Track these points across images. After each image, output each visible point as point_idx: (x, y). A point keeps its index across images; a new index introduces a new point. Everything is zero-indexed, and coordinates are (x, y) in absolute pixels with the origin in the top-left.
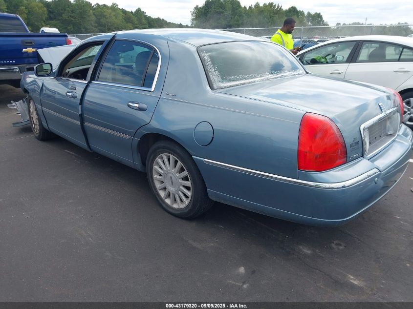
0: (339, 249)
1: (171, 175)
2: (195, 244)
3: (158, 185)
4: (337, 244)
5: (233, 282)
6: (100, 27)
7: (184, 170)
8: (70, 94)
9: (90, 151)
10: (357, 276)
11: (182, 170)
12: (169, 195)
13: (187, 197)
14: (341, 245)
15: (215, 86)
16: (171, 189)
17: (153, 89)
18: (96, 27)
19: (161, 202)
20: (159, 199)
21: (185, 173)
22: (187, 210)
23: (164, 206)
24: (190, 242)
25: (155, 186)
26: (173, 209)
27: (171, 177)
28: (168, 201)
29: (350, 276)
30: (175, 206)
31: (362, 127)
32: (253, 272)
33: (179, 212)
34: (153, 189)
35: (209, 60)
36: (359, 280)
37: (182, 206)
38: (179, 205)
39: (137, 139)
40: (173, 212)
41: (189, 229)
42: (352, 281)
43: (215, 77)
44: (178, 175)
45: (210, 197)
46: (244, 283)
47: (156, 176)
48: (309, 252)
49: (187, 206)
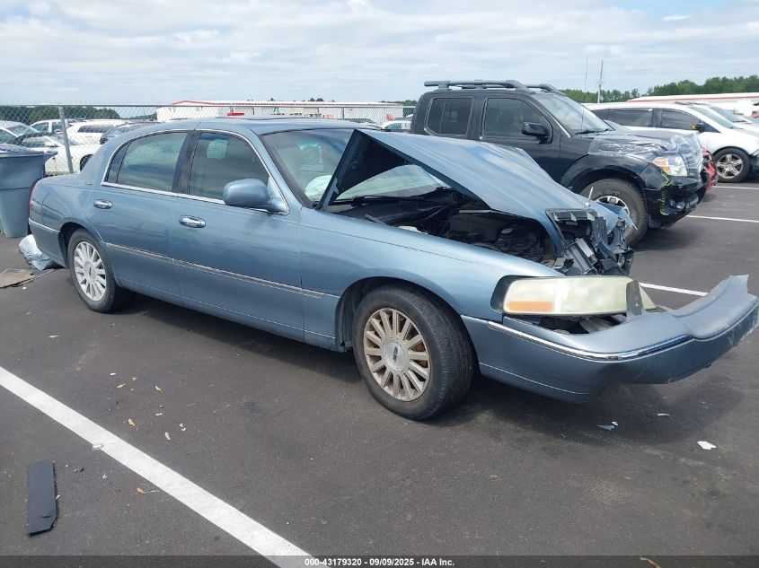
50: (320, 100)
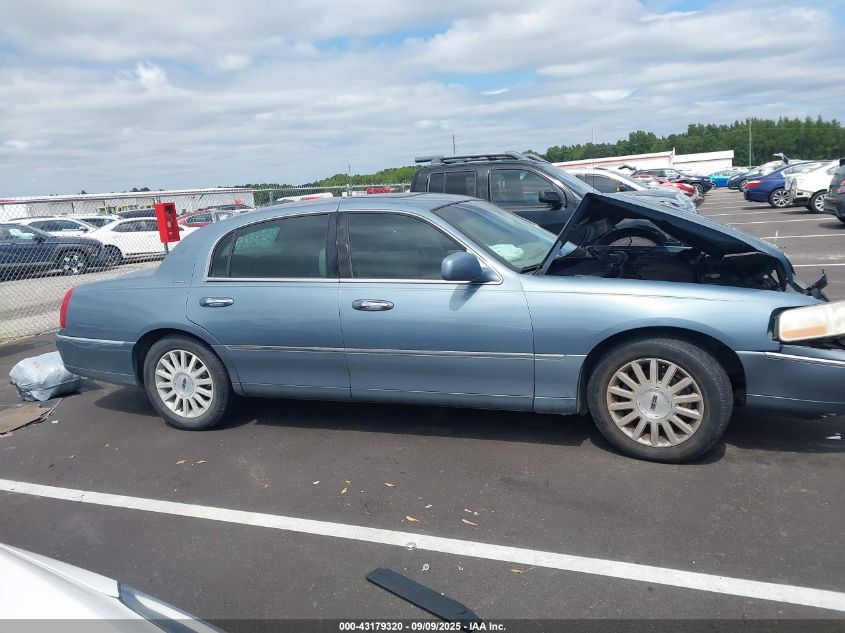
50: (146, 190)
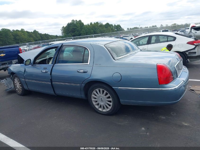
0: (174, 115)
1: (101, 98)
2: (120, 124)
3: (94, 103)
4: (173, 113)
5: (142, 133)
6: (16, 41)
7: (108, 94)
8: (44, 71)
9: (55, 95)
10: (186, 122)
11: (107, 94)
12: (101, 107)
13: (110, 105)
14: (174, 113)
15: (116, 59)
16: (102, 104)
17: (88, 64)
18: (14, 41)
19: (97, 110)
20: (96, 109)
21: (109, 95)
22: (111, 111)
23: (99, 112)
24: (117, 123)
25: (93, 104)
26: (103, 112)
27: (101, 99)
28: (100, 109)
29: (183, 123)
30: (104, 111)
31: (175, 66)
32: (148, 129)
33: (107, 113)
34: (92, 105)
35: (110, 49)
36: (187, 123)
37: (108, 110)
38: (106, 110)
39: (83, 85)
40: (104, 113)
41: (113, 119)
42: (185, 124)
43: (115, 56)
44: (105, 97)
45: (122, 103)
46: (147, 133)
47: (93, 99)
48: (164, 118)
49: (111, 109)
